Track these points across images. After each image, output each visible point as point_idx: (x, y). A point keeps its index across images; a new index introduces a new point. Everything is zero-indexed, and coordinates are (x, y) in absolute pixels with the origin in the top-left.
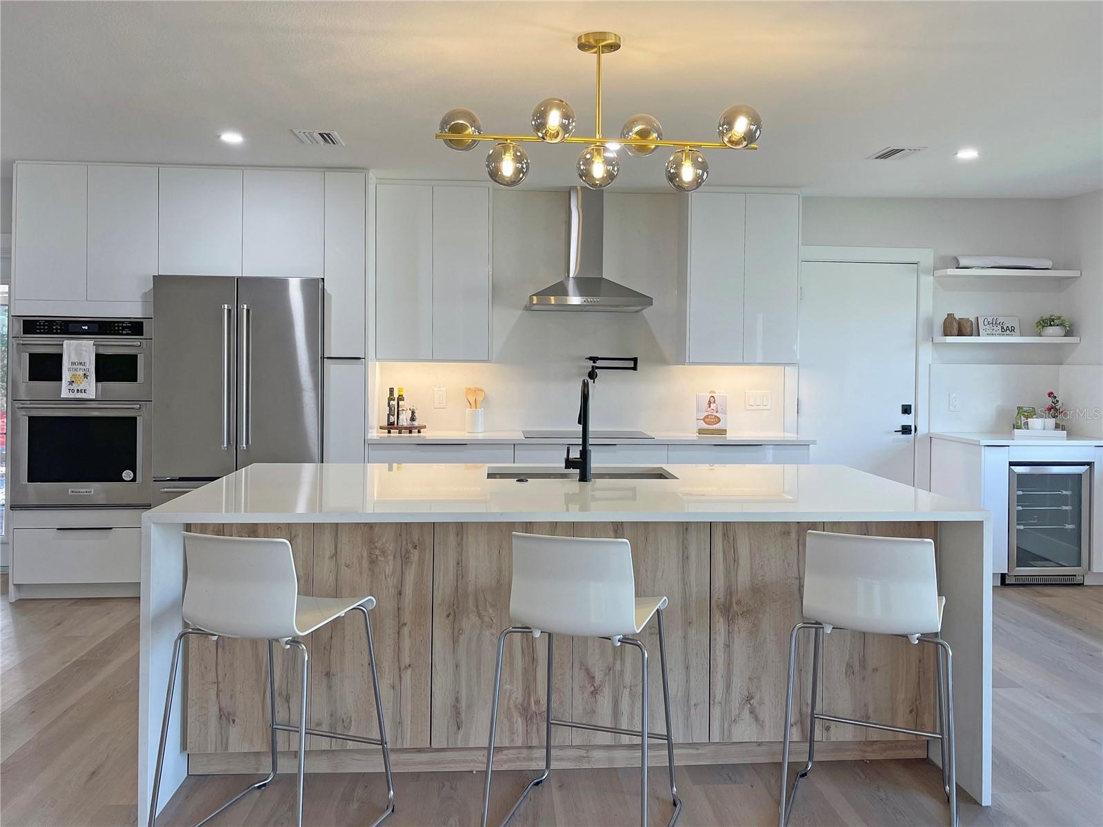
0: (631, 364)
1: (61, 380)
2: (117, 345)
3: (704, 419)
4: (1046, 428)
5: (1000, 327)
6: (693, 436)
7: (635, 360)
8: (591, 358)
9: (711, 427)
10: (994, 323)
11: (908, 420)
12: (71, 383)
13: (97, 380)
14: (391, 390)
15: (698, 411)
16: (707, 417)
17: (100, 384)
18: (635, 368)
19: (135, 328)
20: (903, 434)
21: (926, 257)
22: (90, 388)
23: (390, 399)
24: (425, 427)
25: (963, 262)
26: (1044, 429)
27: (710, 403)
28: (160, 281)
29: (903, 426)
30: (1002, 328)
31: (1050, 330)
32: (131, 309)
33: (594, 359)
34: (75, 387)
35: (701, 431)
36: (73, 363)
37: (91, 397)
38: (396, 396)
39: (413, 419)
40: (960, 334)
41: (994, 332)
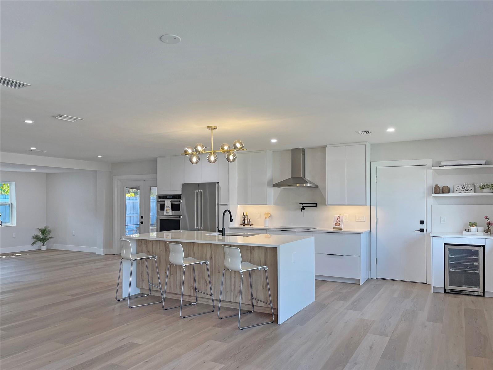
0: (315, 205)
1: (164, 210)
2: (176, 202)
3: (335, 224)
4: (478, 231)
5: (464, 189)
6: (331, 230)
7: (316, 204)
8: (301, 203)
9: (337, 227)
10: (462, 188)
11: (423, 227)
12: (166, 211)
13: (172, 210)
14: (244, 213)
15: (334, 221)
16: (336, 223)
17: (173, 211)
18: (316, 206)
19: (179, 197)
20: (420, 232)
21: (429, 162)
22: (170, 212)
23: (244, 216)
24: (253, 224)
25: (443, 164)
26: (477, 232)
27: (338, 218)
28: (183, 185)
29: (420, 229)
30: (466, 189)
31: (485, 190)
32: (179, 192)
33: (302, 204)
34: (167, 212)
35: (334, 228)
36: (167, 206)
37: (170, 215)
38: (245, 215)
39: (249, 222)
40: (443, 193)
41: (462, 191)
